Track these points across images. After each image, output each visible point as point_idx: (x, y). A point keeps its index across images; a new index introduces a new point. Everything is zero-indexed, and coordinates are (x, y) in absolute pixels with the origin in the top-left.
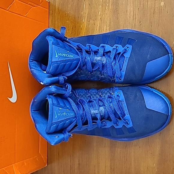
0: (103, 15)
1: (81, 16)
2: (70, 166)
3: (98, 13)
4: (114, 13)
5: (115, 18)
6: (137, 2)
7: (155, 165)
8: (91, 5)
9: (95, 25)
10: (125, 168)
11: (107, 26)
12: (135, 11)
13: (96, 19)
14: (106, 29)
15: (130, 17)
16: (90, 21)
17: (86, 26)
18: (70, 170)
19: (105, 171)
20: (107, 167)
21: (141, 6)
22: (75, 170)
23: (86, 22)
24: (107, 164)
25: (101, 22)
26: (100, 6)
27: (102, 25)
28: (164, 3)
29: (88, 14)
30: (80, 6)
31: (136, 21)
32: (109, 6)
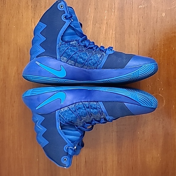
0: (109, 20)
1: (86, 19)
2: (76, 164)
3: (104, 17)
4: (120, 19)
5: (121, 23)
6: (141, 11)
7: (159, 155)
8: (96, 9)
9: (101, 29)
10: (132, 160)
11: (113, 31)
12: (139, 19)
13: (102, 23)
14: (112, 33)
15: (135, 24)
16: (96, 25)
17: (91, 29)
18: (77, 168)
19: (113, 165)
20: (114, 162)
21: (145, 14)
22: (82, 168)
23: (91, 25)
24: (114, 159)
25: (107, 26)
26: (106, 11)
27: (108, 29)
28: (165, 14)
29: (93, 18)
30: (85, 9)
31: (141, 28)
32: (115, 12)
